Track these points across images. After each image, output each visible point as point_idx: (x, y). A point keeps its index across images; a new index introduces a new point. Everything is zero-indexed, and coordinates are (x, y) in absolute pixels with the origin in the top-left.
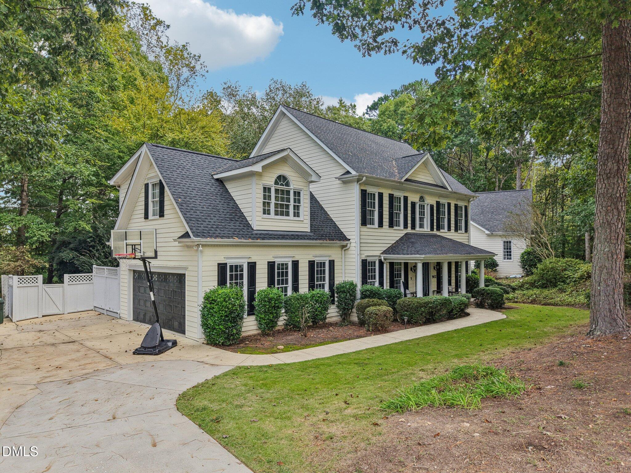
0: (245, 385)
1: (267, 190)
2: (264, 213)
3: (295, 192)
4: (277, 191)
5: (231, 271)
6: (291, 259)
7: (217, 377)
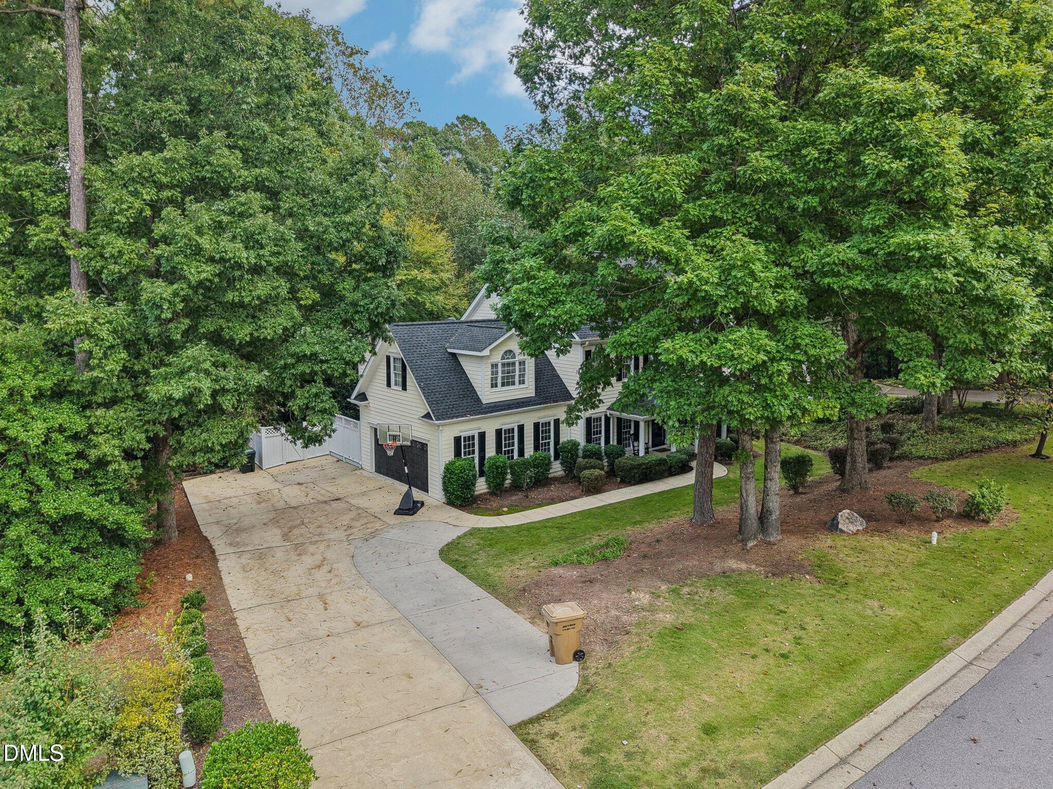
0: (478, 545)
1: (495, 366)
2: (492, 387)
3: (520, 363)
4: (503, 365)
5: (465, 441)
6: (517, 424)
7: (459, 537)
